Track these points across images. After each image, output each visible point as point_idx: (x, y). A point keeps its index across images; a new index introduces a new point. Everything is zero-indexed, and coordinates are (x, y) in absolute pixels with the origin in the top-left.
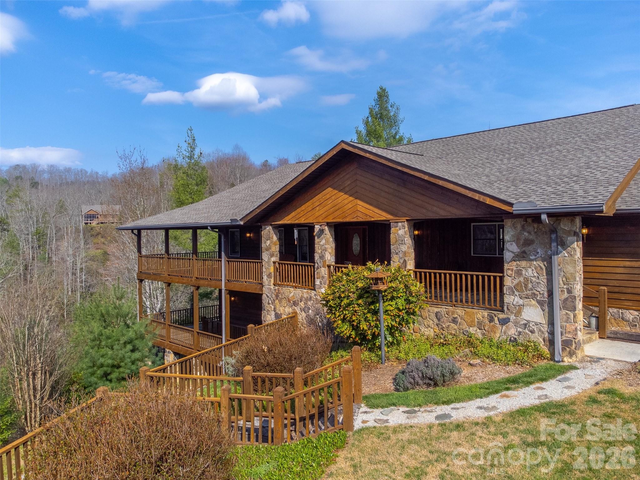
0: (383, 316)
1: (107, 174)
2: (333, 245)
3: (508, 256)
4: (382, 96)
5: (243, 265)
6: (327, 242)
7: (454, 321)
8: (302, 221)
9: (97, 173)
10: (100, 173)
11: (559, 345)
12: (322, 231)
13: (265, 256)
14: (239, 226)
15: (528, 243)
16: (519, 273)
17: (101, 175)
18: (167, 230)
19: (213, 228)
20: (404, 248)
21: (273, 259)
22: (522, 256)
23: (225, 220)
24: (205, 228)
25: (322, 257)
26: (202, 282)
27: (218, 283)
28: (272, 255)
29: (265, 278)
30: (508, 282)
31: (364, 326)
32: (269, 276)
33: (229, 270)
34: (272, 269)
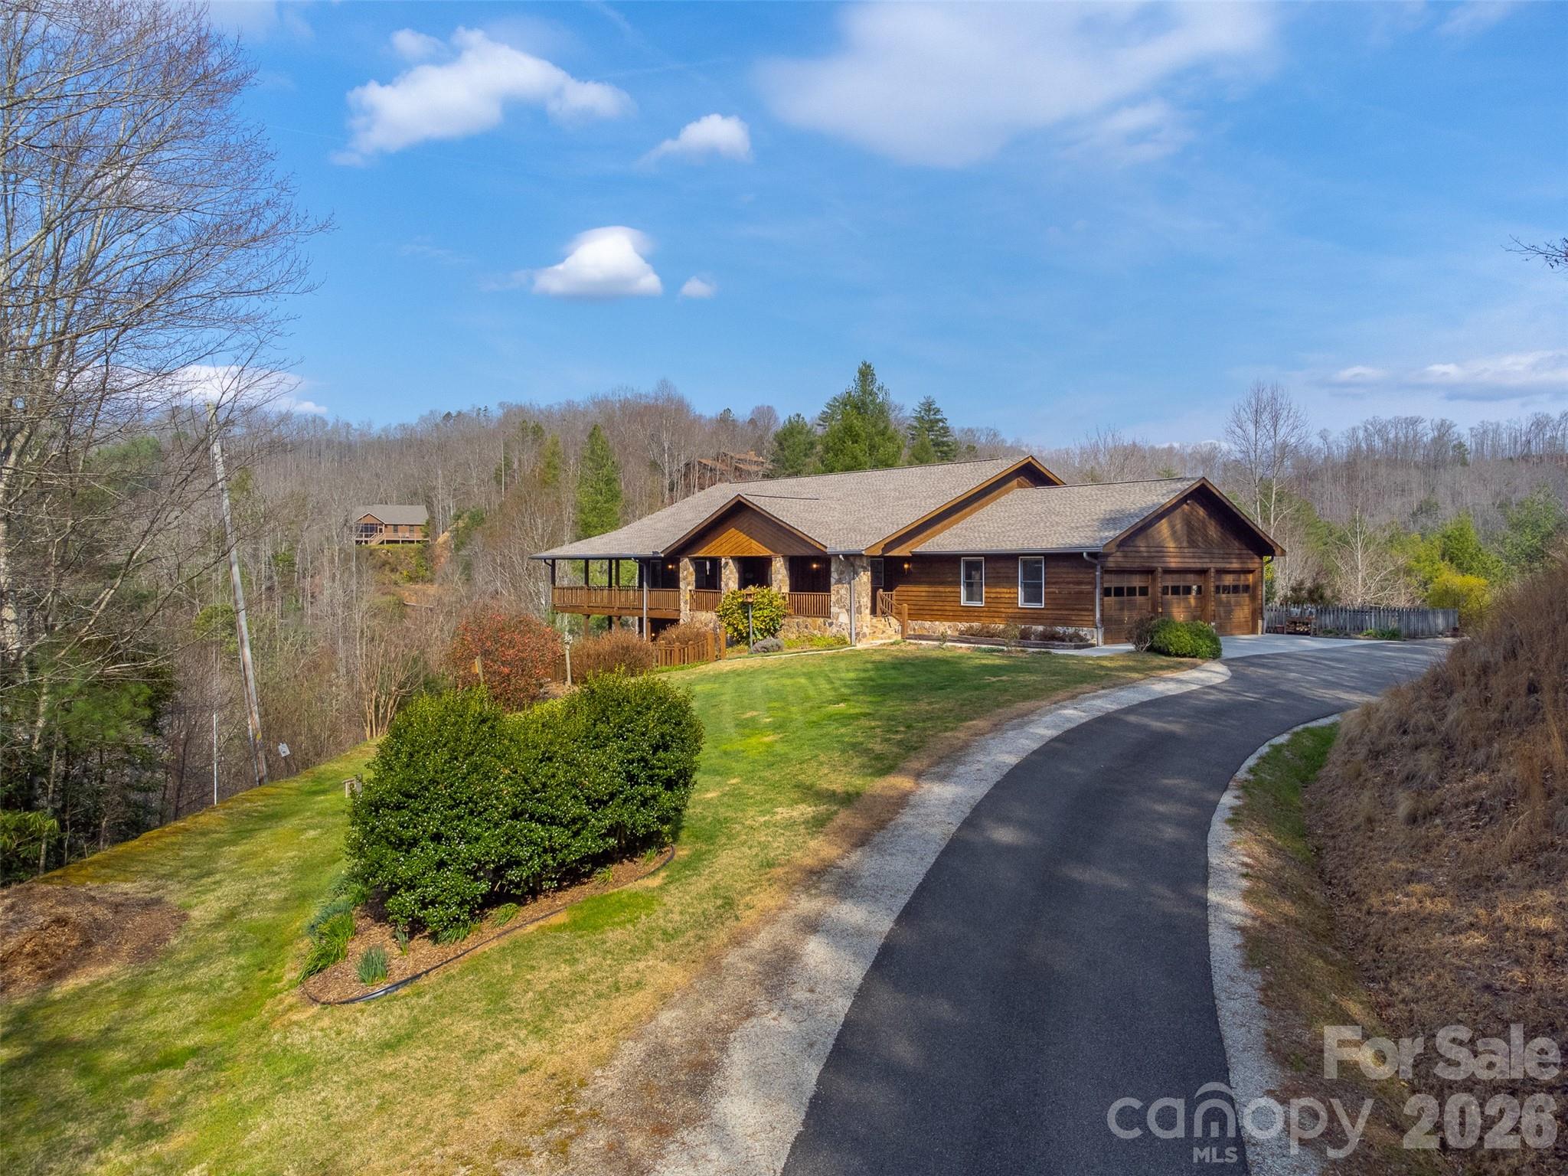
0: (751, 619)
1: (370, 426)
2: (737, 575)
3: (833, 581)
4: (866, 374)
5: (662, 594)
6: (731, 573)
7: (806, 627)
8: (713, 555)
9: (348, 425)
10: (355, 426)
11: (854, 636)
12: (727, 563)
13: (682, 585)
14: (660, 558)
15: (842, 573)
16: (838, 592)
17: (356, 430)
18: (587, 560)
19: (635, 558)
20: (780, 577)
21: (690, 588)
22: (839, 581)
23: (648, 553)
24: (630, 559)
25: (727, 585)
26: (624, 612)
27: (640, 611)
28: (688, 584)
29: (682, 604)
30: (833, 598)
31: (741, 627)
32: (686, 603)
33: (650, 599)
34: (688, 597)
